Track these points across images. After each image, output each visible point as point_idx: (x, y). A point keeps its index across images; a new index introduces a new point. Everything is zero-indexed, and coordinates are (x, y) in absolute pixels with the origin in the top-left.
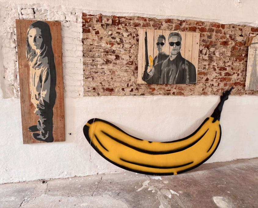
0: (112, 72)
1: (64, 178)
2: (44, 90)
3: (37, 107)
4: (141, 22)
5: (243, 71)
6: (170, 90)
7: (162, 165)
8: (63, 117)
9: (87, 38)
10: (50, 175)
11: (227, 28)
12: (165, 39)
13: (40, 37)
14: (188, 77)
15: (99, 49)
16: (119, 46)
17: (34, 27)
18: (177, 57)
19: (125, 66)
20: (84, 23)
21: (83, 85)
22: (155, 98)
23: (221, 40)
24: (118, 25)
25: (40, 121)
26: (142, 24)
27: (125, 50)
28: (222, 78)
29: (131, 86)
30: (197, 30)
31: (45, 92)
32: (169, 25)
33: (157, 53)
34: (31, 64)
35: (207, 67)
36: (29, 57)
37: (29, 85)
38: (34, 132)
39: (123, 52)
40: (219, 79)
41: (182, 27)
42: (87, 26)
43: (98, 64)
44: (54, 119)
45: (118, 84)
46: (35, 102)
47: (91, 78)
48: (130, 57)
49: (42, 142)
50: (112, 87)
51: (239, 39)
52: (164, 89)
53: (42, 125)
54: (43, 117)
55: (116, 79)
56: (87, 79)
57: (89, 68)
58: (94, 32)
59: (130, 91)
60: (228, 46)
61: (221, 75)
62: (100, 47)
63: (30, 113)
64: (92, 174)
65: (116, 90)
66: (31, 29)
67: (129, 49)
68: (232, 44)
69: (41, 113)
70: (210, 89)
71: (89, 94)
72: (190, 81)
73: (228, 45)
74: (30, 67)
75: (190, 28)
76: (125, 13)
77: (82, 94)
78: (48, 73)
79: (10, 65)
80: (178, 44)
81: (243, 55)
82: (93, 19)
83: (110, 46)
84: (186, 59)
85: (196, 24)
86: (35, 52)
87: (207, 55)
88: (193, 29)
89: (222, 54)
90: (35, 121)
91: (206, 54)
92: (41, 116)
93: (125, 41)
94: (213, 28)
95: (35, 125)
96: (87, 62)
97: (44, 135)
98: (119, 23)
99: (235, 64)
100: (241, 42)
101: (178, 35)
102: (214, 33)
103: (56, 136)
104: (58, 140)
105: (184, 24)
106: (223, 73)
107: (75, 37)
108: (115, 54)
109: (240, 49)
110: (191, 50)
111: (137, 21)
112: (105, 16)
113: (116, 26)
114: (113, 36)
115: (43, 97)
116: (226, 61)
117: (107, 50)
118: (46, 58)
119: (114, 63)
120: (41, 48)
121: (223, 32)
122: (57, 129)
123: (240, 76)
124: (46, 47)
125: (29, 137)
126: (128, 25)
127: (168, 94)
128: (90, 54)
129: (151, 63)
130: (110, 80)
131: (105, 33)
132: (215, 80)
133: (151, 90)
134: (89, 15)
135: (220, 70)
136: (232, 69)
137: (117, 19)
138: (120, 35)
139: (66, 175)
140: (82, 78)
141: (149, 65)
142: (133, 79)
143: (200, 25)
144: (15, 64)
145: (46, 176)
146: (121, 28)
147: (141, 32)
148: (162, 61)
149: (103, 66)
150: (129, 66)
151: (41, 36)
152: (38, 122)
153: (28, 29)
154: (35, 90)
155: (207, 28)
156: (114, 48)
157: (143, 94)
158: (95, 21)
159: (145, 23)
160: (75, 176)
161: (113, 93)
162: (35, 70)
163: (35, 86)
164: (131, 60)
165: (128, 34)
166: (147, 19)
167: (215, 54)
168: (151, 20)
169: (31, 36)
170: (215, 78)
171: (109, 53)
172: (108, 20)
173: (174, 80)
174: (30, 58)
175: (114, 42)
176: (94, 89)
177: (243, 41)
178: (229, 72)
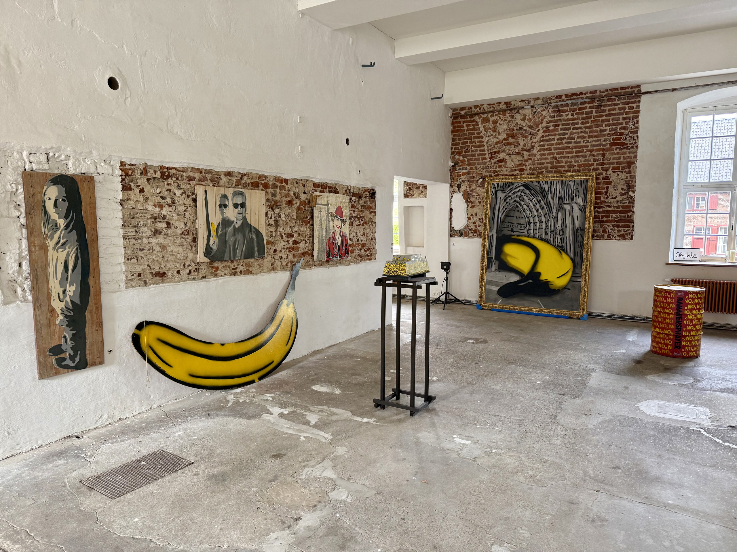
0: (162, 247)
1: (103, 425)
2: (71, 284)
3: (62, 314)
4: (197, 175)
5: (310, 237)
6: (236, 268)
7: (240, 373)
8: (100, 324)
9: (128, 199)
10: (81, 426)
11: (291, 184)
12: (228, 199)
13: (63, 200)
14: (256, 249)
15: (144, 214)
16: (170, 209)
17: (53, 185)
18: (242, 223)
19: (180, 238)
20: (124, 177)
21: (124, 270)
22: (221, 280)
23: (286, 199)
24: (167, 179)
25: (67, 335)
26: (197, 178)
27: (179, 215)
28: (290, 248)
29: (189, 265)
30: (261, 187)
31: (73, 288)
32: (230, 180)
33: (219, 220)
34: (51, 243)
35: (274, 234)
36: (46, 232)
37: (47, 279)
38: (57, 357)
39: (176, 217)
40: (287, 248)
41: (244, 182)
42: (127, 181)
43: (142, 237)
44: (88, 330)
45: (172, 266)
46: (58, 306)
47: (136, 259)
48: (186, 224)
49: (70, 370)
50: (164, 269)
51: (303, 197)
52: (229, 267)
53: (69, 342)
54: (71, 328)
55: (168, 257)
56: (129, 261)
57: (132, 243)
58: (137, 190)
59: (188, 274)
60: (293, 206)
61: (289, 244)
62: (145, 211)
63: (50, 324)
64: (144, 410)
65: (170, 274)
66: (50, 186)
67: (183, 213)
68: (297, 203)
69: (67, 323)
70: (279, 263)
71: (134, 283)
72: (259, 255)
73: (292, 204)
74: (49, 248)
75: (252, 183)
76: (176, 163)
77: (123, 285)
78: (77, 257)
79: (12, 247)
80: (243, 205)
81: (309, 217)
82: (136, 171)
83: (159, 209)
84: (253, 225)
85: (259, 178)
86: (56, 224)
87: (273, 219)
88: (255, 185)
89: (288, 216)
90: (59, 338)
91: (271, 218)
92: (68, 328)
93: (178, 201)
94: (277, 183)
95: (59, 343)
96: (129, 234)
97: (72, 358)
98: (169, 176)
99: (301, 229)
100: (304, 201)
101: (241, 194)
102: (278, 190)
103: (91, 358)
104: (94, 364)
105: (245, 178)
106: (291, 240)
107: (110, 198)
108: (166, 220)
109: (305, 209)
110: (257, 213)
111: (191, 174)
112: (151, 166)
113: (164, 180)
114: (161, 195)
115: (70, 296)
116: (293, 225)
117: (155, 215)
118: (74, 232)
119: (165, 234)
120: (66, 217)
121: (287, 189)
122: (92, 345)
123: (307, 244)
124: (73, 215)
125: (49, 365)
126: (180, 179)
127: (235, 274)
128: (132, 223)
129: (213, 233)
130: (160, 259)
131: (152, 190)
132: (283, 250)
133: (213, 270)
134: (129, 165)
135: (287, 237)
136: (299, 235)
137: (166, 170)
138: (172, 194)
139: (107, 420)
140: (123, 261)
141: (212, 234)
142: (191, 255)
143: (263, 180)
144: (19, 244)
145: (75, 429)
146: (172, 183)
147: (200, 191)
148: (227, 229)
149: (151, 240)
150: (184, 236)
151: (65, 199)
152: (63, 337)
153: (45, 188)
154: (58, 285)
155: (271, 183)
156: (164, 212)
157: (204, 277)
158: (139, 174)
159: (200, 175)
160: (120, 419)
161: (166, 278)
162: (58, 252)
163: (57, 279)
164: (187, 228)
165: (181, 191)
166: (203, 171)
167: (280, 217)
168: (208, 172)
169: (50, 199)
170: (284, 248)
171: (158, 220)
172: (155, 172)
173: (241, 254)
174: (49, 234)
175: (163, 204)
176: (139, 275)
177: (307, 199)
178: (297, 240)
